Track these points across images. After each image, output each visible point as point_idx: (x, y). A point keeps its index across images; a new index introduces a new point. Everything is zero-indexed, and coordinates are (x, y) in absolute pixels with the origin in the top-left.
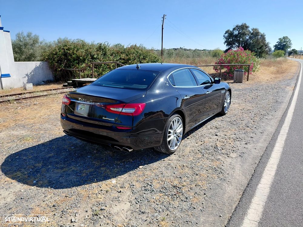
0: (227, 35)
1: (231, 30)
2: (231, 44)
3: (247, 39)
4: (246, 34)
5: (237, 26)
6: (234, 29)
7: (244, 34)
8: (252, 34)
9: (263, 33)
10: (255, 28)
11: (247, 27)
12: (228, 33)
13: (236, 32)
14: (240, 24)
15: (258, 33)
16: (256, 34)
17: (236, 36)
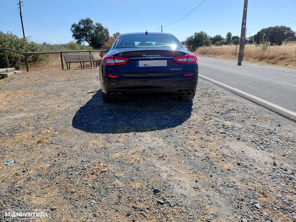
0: (73, 29)
1: (77, 24)
2: (79, 38)
3: (93, 33)
4: (92, 29)
5: (82, 20)
6: (80, 23)
7: (90, 28)
8: (97, 28)
9: (106, 28)
10: (98, 23)
11: (92, 22)
12: (74, 27)
13: (82, 27)
14: (85, 19)
15: (102, 27)
16: (100, 28)
17: (83, 30)
